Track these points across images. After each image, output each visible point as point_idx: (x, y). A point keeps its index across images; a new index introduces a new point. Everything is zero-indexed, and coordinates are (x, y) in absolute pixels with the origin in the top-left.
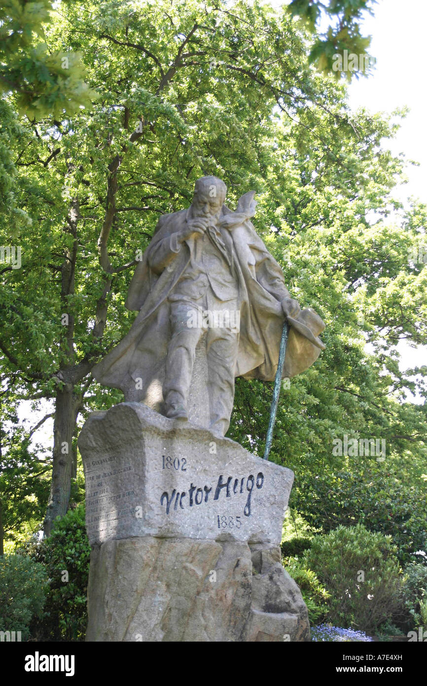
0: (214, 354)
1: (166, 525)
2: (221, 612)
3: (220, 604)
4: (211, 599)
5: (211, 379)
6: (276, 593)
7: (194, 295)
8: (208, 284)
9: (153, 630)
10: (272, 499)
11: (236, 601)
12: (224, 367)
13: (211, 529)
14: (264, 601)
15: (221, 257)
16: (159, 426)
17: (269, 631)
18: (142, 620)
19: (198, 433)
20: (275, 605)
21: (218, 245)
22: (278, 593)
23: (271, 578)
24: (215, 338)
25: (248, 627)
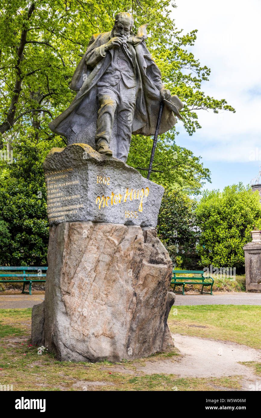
0: (121, 119)
1: (99, 215)
2: (126, 263)
3: (126, 259)
4: (121, 256)
5: (119, 133)
6: (156, 254)
7: (112, 83)
8: (121, 77)
9: (90, 272)
10: (153, 202)
11: (135, 258)
12: (126, 126)
13: (122, 218)
14: (149, 258)
15: (128, 62)
16: (96, 158)
17: (152, 274)
18: (83, 267)
19: (117, 163)
20: (155, 260)
21: (128, 54)
22: (157, 254)
23: (153, 246)
24: (122, 109)
25: (141, 272)
